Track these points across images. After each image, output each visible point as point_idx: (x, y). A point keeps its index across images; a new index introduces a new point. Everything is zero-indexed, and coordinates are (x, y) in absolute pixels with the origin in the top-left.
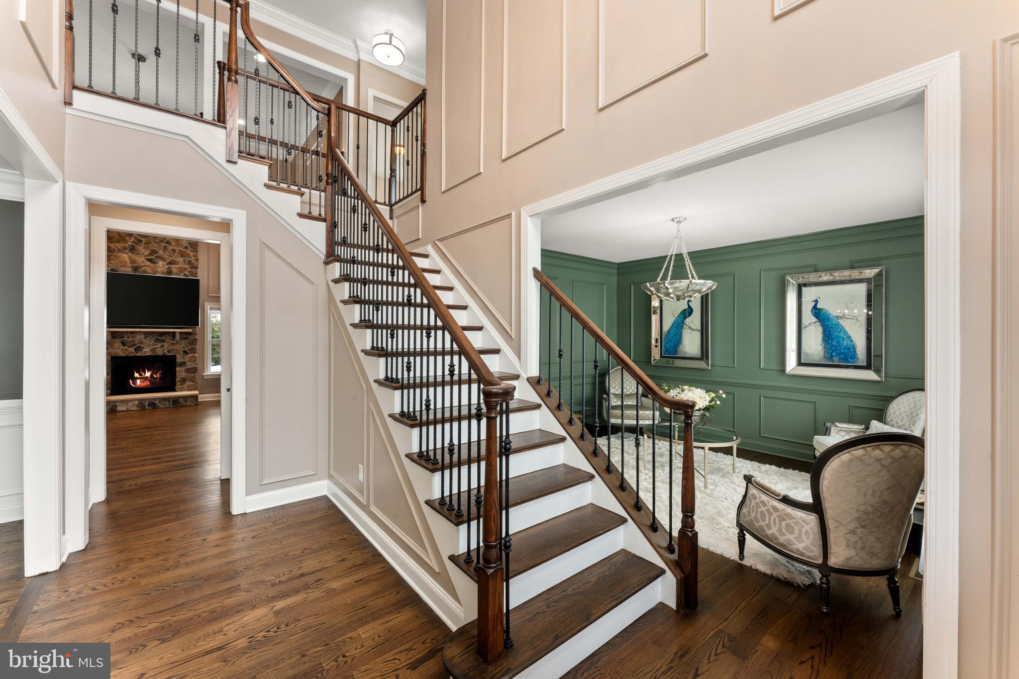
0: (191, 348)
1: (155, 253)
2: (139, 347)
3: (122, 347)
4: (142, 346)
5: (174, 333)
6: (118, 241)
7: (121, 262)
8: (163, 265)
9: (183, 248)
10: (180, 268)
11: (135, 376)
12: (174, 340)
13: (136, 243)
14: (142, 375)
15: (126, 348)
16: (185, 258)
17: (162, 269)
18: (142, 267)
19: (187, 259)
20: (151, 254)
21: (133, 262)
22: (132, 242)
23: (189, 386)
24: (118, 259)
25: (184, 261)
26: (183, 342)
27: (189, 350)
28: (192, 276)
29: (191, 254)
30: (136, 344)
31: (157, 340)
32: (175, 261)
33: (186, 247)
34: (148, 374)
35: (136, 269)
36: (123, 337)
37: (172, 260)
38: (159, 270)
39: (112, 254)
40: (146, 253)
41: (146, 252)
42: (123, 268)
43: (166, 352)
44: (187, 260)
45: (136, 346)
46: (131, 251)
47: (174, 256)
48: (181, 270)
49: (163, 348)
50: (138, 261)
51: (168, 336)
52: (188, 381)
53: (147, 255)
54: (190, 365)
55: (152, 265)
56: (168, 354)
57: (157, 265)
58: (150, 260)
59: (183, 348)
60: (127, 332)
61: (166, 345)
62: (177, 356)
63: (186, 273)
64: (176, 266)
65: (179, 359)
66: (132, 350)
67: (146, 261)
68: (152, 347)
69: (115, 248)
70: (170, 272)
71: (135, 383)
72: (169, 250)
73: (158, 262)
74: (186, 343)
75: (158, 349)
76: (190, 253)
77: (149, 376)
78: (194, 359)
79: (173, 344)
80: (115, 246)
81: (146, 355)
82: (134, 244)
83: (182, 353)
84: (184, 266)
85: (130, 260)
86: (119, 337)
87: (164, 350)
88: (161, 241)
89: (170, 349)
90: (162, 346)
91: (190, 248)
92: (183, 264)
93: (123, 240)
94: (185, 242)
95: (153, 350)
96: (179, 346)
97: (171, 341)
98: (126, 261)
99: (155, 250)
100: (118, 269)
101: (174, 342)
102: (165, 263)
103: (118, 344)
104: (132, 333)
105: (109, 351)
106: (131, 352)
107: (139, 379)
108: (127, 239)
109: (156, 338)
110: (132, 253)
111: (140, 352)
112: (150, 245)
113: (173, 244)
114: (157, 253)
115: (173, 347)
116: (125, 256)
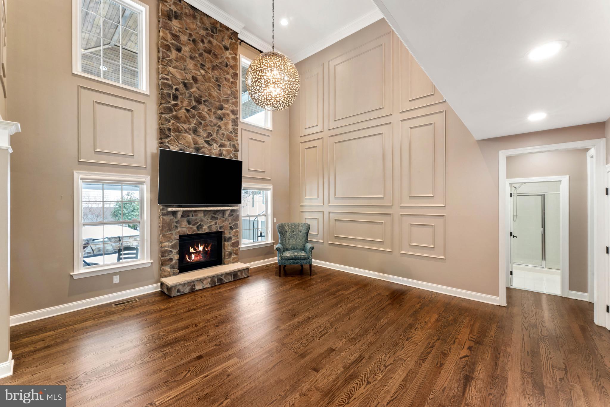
0: (235, 224)
2: (200, 225)
3: (188, 226)
4: (202, 223)
5: (224, 211)
6: (185, 123)
7: (187, 142)
9: (229, 133)
10: (227, 150)
11: (191, 251)
12: (224, 217)
13: (198, 125)
15: (191, 226)
16: (230, 142)
18: (202, 148)
19: (232, 143)
20: (208, 137)
21: (196, 143)
22: (195, 124)
23: (234, 259)
24: (185, 139)
25: (230, 144)
26: (230, 218)
27: (233, 226)
28: (235, 158)
30: (198, 222)
31: (213, 218)
32: (224, 144)
33: (231, 132)
34: (201, 248)
35: (197, 149)
36: (188, 216)
37: (222, 143)
38: (214, 151)
39: (180, 134)
40: (205, 135)
43: (219, 228)
44: (232, 144)
45: (198, 224)
46: (194, 133)
47: (223, 140)
48: (229, 152)
49: (216, 225)
50: (199, 143)
51: (220, 213)
52: (232, 254)
53: (205, 137)
54: (234, 240)
55: (209, 147)
56: (220, 231)
57: (212, 147)
58: (207, 142)
59: (230, 224)
60: (191, 211)
61: (219, 221)
62: (226, 231)
63: (231, 155)
64: (225, 149)
65: (227, 235)
66: (195, 228)
67: (204, 143)
68: (209, 225)
69: (183, 129)
70: (221, 154)
71: (190, 258)
73: (212, 144)
74: (232, 220)
75: (213, 226)
76: (234, 137)
77: (202, 250)
78: (237, 234)
79: (223, 221)
80: (182, 126)
81: (205, 232)
82: (196, 126)
83: (229, 228)
84: (230, 149)
85: (193, 141)
86: (186, 216)
87: (217, 226)
88: (215, 125)
89: (221, 225)
90: (216, 223)
91: (234, 134)
92: (229, 148)
93: (187, 121)
94: (230, 127)
95: (210, 227)
96: (226, 222)
97: (222, 218)
98: (191, 142)
99: (211, 133)
100: (185, 149)
101: (224, 219)
102: (217, 146)
103: (185, 223)
104: (195, 211)
105: (178, 230)
106: (195, 230)
107: (193, 253)
108: (191, 120)
109: (212, 216)
110: (196, 134)
111: (201, 230)
112: (207, 128)
113: (223, 128)
114: (212, 135)
115: (223, 224)
116: (190, 137)
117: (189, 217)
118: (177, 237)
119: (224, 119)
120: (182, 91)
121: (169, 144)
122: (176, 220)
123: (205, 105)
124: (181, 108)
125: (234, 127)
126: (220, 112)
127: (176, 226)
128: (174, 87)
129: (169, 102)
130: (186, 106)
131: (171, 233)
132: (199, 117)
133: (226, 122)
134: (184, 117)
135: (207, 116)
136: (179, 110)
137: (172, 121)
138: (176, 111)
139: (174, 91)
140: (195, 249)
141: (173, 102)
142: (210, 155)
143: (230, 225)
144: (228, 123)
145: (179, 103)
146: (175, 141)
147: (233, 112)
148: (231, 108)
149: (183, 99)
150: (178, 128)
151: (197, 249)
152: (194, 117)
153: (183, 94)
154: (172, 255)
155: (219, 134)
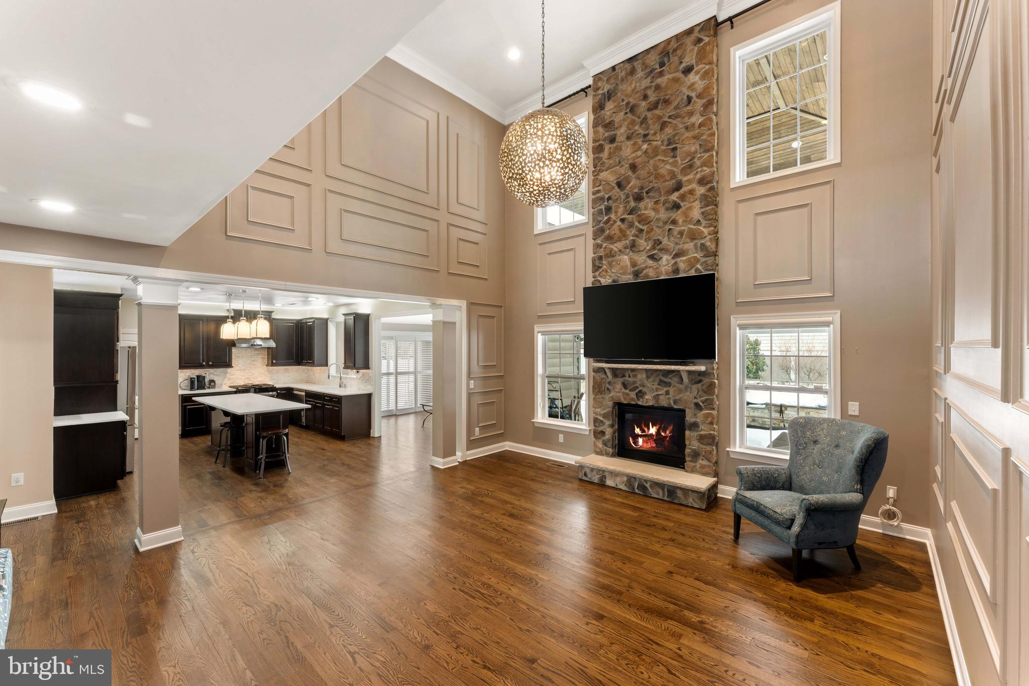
0: (706, 400)
1: (658, 245)
2: (640, 391)
3: (624, 390)
4: (644, 390)
5: (682, 372)
6: (619, 240)
7: (622, 267)
8: (667, 260)
9: (694, 225)
10: (689, 260)
11: (637, 432)
12: (682, 384)
13: (637, 236)
14: (644, 431)
15: (627, 391)
16: (696, 241)
17: (666, 267)
18: (643, 269)
19: (699, 242)
20: (653, 248)
21: (634, 264)
22: (633, 236)
23: (703, 467)
24: (619, 264)
25: (696, 246)
26: (694, 388)
27: (703, 402)
28: (707, 270)
29: (706, 231)
30: (637, 387)
31: (661, 383)
32: (682, 250)
33: (699, 221)
34: (653, 430)
35: (636, 274)
36: (624, 376)
37: (679, 249)
38: (663, 269)
39: (614, 258)
40: (648, 248)
41: (648, 245)
42: (624, 276)
43: (672, 402)
44: (699, 244)
45: (637, 391)
46: (631, 250)
47: (682, 242)
48: (692, 263)
49: (668, 396)
50: (639, 263)
51: (674, 376)
52: (701, 457)
53: (649, 250)
54: (704, 430)
55: (655, 264)
56: (675, 407)
57: (660, 262)
58: (652, 257)
59: (695, 398)
60: (628, 369)
61: (671, 390)
62: (687, 410)
63: (699, 266)
64: (684, 258)
65: (689, 418)
66: (633, 395)
67: (648, 260)
68: (655, 394)
69: (617, 250)
70: (676, 271)
71: (636, 442)
72: (675, 233)
73: (661, 258)
74: (698, 391)
75: (661, 397)
76: (704, 230)
77: (654, 434)
78: (710, 419)
79: (680, 391)
80: (616, 247)
81: (647, 404)
82: (634, 238)
83: (692, 405)
84: (695, 255)
85: (631, 262)
86: (621, 375)
87: (670, 398)
88: (665, 223)
89: (677, 398)
90: (667, 393)
91: (704, 222)
92: (694, 253)
93: (624, 235)
94: (696, 213)
95: (656, 397)
96: (688, 393)
97: (678, 385)
98: (627, 266)
99: (658, 240)
100: (619, 279)
101: (681, 386)
102: (670, 258)
103: (619, 386)
104: (633, 370)
105: (611, 395)
106: (633, 398)
107: (641, 436)
108: (628, 232)
109: (660, 379)
110: (633, 251)
111: (641, 400)
112: (652, 233)
113: (680, 221)
114: (661, 243)
115: (681, 395)
116: (625, 259)
117: (625, 378)
118: (610, 404)
119: (682, 204)
120: (616, 195)
121: (601, 277)
122: (608, 380)
123: (648, 197)
124: (615, 222)
125: (703, 210)
126: (674, 197)
127: (608, 389)
128: (607, 196)
129: (600, 221)
130: (621, 216)
131: (602, 398)
132: (639, 222)
133: (687, 209)
134: (618, 232)
135: (652, 214)
136: (612, 225)
137: (604, 245)
138: (609, 229)
139: (606, 203)
140: (643, 431)
141: (606, 218)
142: (657, 277)
143: (696, 401)
144: (690, 208)
145: (612, 217)
146: (607, 272)
147: (702, 182)
148: (698, 176)
149: (618, 207)
150: (611, 250)
151: (646, 430)
152: (631, 225)
153: (617, 199)
154: (604, 427)
155: (673, 236)
